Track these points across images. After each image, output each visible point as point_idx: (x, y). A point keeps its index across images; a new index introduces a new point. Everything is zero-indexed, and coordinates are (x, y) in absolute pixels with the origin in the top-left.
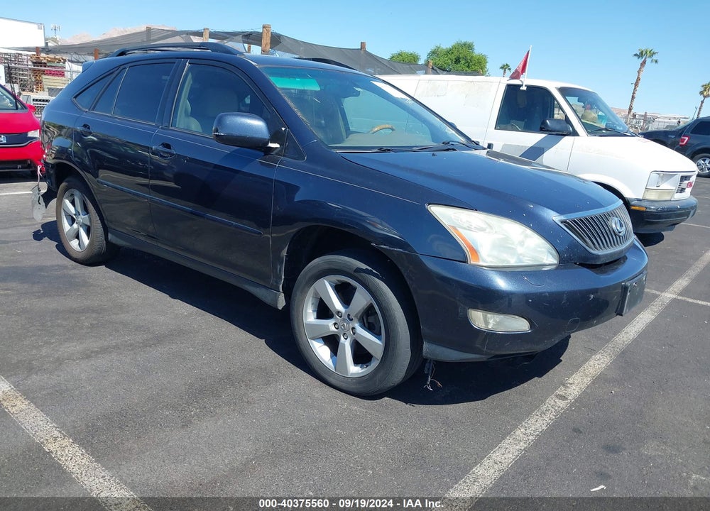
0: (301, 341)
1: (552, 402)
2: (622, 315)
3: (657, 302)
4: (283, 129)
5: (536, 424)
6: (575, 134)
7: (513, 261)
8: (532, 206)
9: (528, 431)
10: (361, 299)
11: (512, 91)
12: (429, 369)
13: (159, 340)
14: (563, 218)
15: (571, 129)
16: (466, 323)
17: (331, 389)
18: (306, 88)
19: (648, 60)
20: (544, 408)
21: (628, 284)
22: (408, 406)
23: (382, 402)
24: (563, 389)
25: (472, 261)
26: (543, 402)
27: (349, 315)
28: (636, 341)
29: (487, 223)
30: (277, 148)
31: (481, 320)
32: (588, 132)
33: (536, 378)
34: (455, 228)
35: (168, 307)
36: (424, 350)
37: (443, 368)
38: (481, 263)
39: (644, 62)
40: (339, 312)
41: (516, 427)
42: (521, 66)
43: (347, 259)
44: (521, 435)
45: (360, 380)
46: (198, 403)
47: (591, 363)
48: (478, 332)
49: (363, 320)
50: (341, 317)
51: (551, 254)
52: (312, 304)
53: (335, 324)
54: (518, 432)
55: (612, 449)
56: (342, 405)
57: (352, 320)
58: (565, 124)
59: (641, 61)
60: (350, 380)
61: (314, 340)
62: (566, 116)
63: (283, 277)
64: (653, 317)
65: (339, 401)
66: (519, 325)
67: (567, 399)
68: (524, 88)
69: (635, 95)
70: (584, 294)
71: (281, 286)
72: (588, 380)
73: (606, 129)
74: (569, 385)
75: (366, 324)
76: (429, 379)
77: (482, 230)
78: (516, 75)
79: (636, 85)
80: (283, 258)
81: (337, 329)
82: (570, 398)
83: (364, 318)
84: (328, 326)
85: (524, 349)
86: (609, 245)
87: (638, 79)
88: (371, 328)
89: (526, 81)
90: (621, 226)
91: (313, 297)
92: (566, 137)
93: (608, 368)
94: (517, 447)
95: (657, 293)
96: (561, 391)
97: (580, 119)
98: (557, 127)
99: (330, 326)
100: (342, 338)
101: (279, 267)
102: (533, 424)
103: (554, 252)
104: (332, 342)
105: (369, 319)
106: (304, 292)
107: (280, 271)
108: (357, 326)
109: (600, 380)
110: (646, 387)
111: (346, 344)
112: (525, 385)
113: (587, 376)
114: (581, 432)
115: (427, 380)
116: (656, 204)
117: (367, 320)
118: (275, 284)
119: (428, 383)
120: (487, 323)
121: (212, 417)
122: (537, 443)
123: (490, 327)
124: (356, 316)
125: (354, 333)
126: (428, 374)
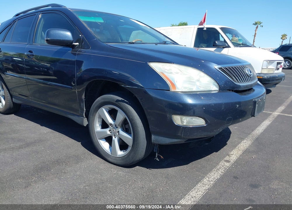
0: (94, 141)
1: (223, 164)
2: (254, 116)
3: (271, 116)
4: (80, 36)
5: (214, 175)
6: (229, 47)
7: (195, 89)
8: (203, 62)
9: (210, 179)
10: (121, 116)
11: (200, 31)
12: (156, 149)
13: (28, 145)
14: (220, 66)
15: (227, 45)
16: (172, 122)
17: (110, 164)
18: (96, 21)
19: (259, 26)
20: (218, 167)
21: (256, 100)
22: (148, 170)
23: (135, 169)
24: (228, 157)
25: (172, 90)
26: (218, 164)
27: (116, 125)
28: (263, 134)
29: (180, 70)
30: (77, 45)
31: (179, 120)
32: (234, 46)
33: (215, 153)
34: (162, 73)
35: (38, 130)
36: (152, 139)
37: (163, 148)
38: (177, 90)
39: (257, 27)
40: (111, 124)
41: (204, 177)
42: (203, 19)
43: (112, 96)
44: (206, 182)
45: (123, 158)
46: (37, 174)
47: (242, 144)
48: (178, 127)
49: (123, 127)
50: (112, 127)
51: (215, 85)
52: (99, 121)
53: (110, 130)
54: (205, 180)
55: (254, 186)
56: (114, 171)
57: (117, 127)
58: (224, 43)
59: (256, 26)
60: (118, 159)
61: (100, 139)
62: (224, 39)
63: (85, 110)
64: (270, 123)
65: (112, 170)
66: (199, 122)
67: (230, 162)
68: (205, 29)
69: (255, 40)
70: (233, 104)
71: (84, 114)
72: (240, 153)
73: (242, 44)
74: (231, 155)
75: (125, 129)
76: (157, 155)
77: (178, 73)
78: (201, 24)
79: (255, 36)
80: (83, 100)
81: (111, 133)
82: (232, 161)
83: (124, 126)
84: (106, 132)
85: (203, 135)
86: (245, 81)
87: (255, 34)
88: (127, 131)
89: (206, 26)
90: (251, 72)
91: (98, 118)
92: (225, 48)
93: (250, 146)
94: (204, 188)
95: (271, 113)
96: (227, 158)
97: (231, 41)
98: (221, 44)
99: (107, 132)
100: (113, 138)
101: (82, 104)
102: (213, 176)
103: (216, 84)
104: (109, 139)
105: (126, 126)
106: (94, 115)
107: (83, 106)
108: (120, 130)
109: (246, 152)
110: (269, 154)
111: (115, 140)
112: (209, 156)
113: (239, 150)
114: (238, 178)
115: (156, 155)
116: (267, 75)
117: (125, 126)
118: (81, 113)
119: (156, 157)
120: (182, 122)
121: (43, 181)
122: (215, 185)
123: (185, 124)
124: (119, 125)
125: (119, 134)
126: (156, 153)
